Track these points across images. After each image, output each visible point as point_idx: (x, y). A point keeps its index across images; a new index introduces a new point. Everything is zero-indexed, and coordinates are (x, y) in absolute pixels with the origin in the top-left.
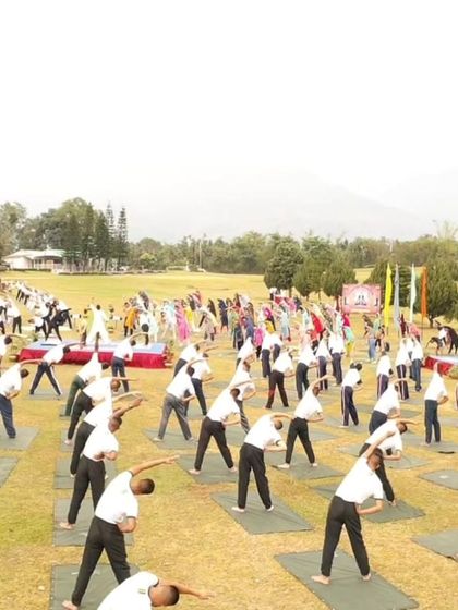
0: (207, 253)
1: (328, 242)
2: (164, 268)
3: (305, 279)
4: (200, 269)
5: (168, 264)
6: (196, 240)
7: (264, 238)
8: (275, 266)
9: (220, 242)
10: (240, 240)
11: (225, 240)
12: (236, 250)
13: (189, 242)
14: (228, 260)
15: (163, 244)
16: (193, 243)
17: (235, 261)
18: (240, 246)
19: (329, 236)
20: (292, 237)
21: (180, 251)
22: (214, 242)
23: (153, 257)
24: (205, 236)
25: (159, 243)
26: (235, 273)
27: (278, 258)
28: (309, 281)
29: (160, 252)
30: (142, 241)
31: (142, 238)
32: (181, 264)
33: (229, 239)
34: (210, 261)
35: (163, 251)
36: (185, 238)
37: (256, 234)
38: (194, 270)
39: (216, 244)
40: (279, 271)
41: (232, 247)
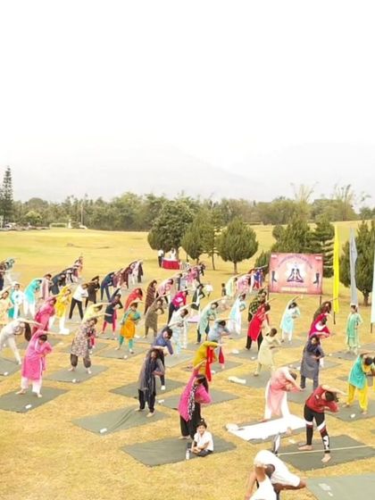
0: (89, 212)
1: (198, 201)
2: (48, 224)
3: (195, 240)
4: (81, 226)
5: (52, 222)
6: (79, 200)
7: (140, 199)
8: (161, 225)
9: (100, 202)
10: (118, 199)
11: (105, 200)
12: (115, 208)
13: (72, 202)
14: (107, 217)
15: (49, 203)
16: (76, 202)
17: (113, 219)
18: (119, 205)
19: (199, 196)
20: (165, 197)
21: (64, 209)
22: (94, 201)
23: (39, 214)
24: (86, 196)
25: (46, 202)
26: (114, 230)
27: (165, 216)
28: (200, 242)
29: (45, 210)
30: (31, 201)
31: (31, 198)
32: (65, 221)
33: (108, 199)
34: (91, 219)
35: (48, 209)
36: (69, 198)
37: (132, 194)
38: (75, 226)
39: (96, 203)
40: (165, 231)
41: (112, 206)
